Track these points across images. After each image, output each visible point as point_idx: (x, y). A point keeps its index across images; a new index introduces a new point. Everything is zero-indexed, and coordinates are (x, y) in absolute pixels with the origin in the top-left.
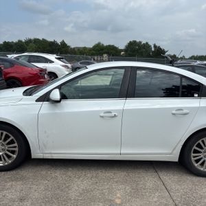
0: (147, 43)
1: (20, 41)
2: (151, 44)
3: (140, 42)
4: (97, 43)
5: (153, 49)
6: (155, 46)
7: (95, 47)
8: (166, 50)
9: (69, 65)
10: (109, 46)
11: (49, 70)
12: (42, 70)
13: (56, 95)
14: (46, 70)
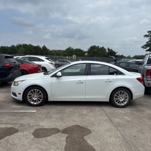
0: (103, 47)
1: (13, 46)
2: (106, 48)
3: (98, 47)
4: (68, 47)
5: (107, 51)
6: (109, 49)
7: (67, 50)
8: (116, 52)
9: (53, 63)
10: (77, 49)
11: (43, 66)
12: (39, 66)
13: (60, 74)
14: (41, 65)
